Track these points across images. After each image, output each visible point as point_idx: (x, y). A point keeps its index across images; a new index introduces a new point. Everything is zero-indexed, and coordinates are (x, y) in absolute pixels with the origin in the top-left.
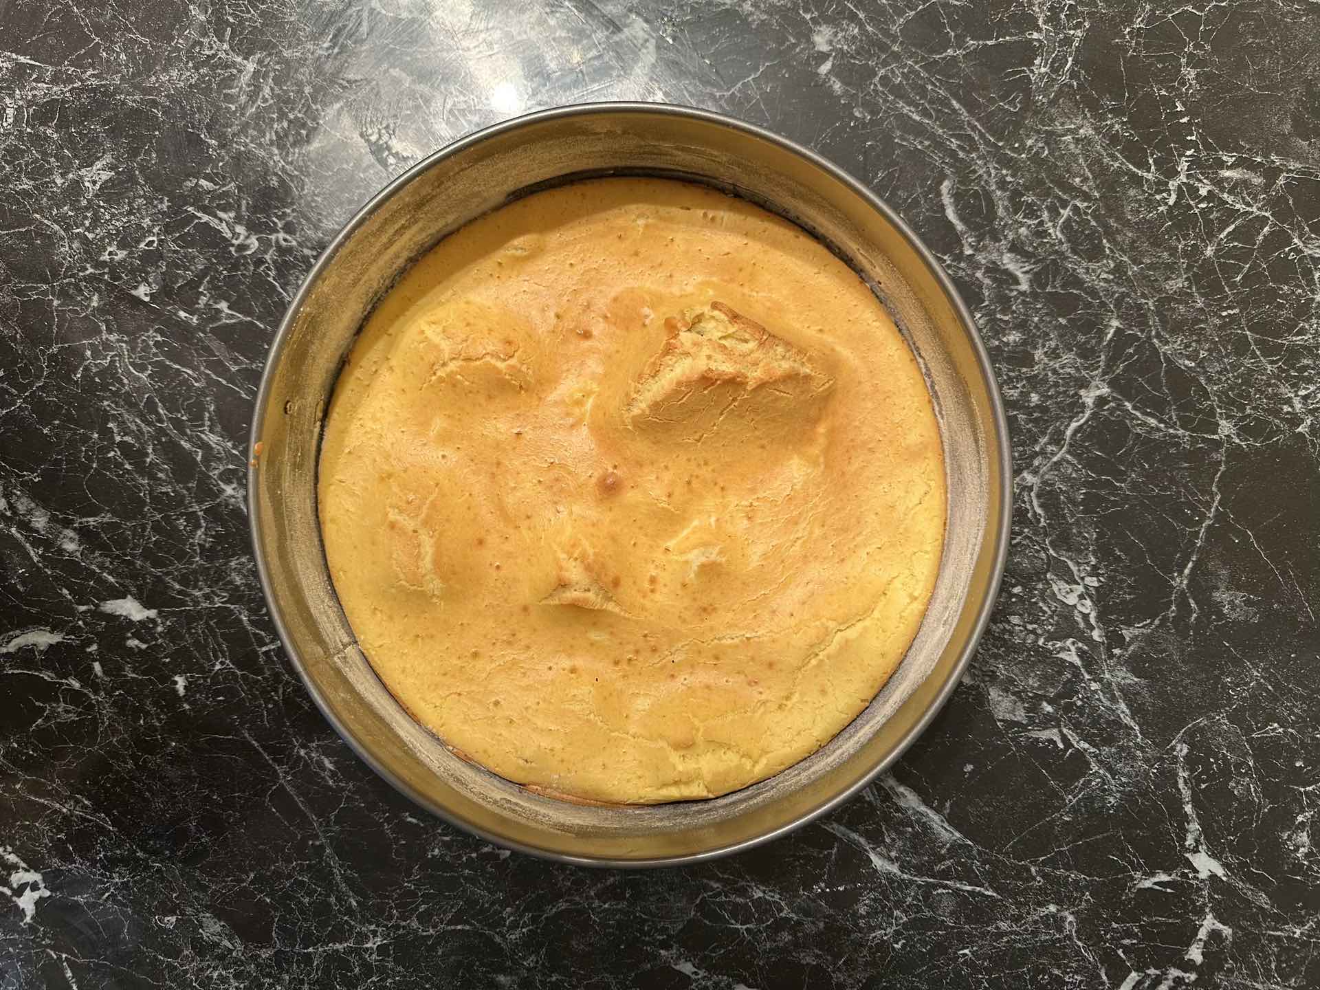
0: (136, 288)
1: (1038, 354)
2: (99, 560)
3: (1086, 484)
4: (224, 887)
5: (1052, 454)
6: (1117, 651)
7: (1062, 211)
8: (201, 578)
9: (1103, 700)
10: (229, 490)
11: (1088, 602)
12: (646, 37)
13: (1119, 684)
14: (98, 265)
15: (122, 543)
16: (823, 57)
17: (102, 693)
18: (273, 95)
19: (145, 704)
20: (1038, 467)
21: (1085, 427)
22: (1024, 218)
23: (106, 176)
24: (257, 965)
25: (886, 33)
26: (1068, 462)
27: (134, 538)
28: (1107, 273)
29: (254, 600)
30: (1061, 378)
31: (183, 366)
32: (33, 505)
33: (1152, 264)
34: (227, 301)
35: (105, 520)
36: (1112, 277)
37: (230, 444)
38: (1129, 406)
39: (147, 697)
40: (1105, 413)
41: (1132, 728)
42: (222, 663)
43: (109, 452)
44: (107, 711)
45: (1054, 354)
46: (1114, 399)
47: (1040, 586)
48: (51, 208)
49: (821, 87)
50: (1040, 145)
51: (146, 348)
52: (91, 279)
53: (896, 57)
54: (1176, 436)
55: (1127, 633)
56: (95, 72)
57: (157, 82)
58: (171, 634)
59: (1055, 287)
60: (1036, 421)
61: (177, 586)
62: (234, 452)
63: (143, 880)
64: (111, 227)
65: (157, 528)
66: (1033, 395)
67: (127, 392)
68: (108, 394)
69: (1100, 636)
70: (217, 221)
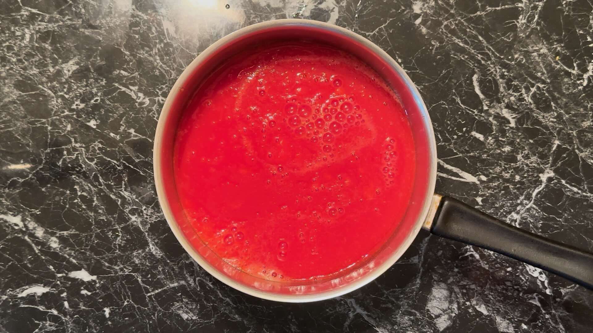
0: (89, 121)
1: (519, 157)
2: (69, 252)
3: (543, 219)
5: (526, 204)
7: (531, 89)
8: (119, 260)
9: (552, 323)
10: (133, 218)
11: (544, 276)
14: (71, 110)
15: (80, 244)
16: (417, 16)
17: (68, 317)
18: (157, 31)
19: (89, 322)
20: (519, 211)
21: (542, 192)
22: (513, 92)
23: (75, 68)
26: (534, 208)
27: (86, 241)
28: (553, 118)
29: (144, 271)
30: (531, 169)
31: (112, 159)
32: (36, 225)
33: (575, 114)
34: (134, 129)
35: (72, 233)
36: (555, 120)
37: (134, 197)
38: (563, 182)
39: (90, 318)
40: (552, 185)
42: (128, 302)
43: (74, 200)
44: (70, 325)
45: (527, 157)
46: (556, 178)
47: (520, 267)
48: (47, 83)
49: (416, 30)
50: (522, 57)
51: (94, 151)
52: (67, 117)
53: (452, 16)
55: (563, 291)
56: (70, 18)
57: (100, 23)
58: (104, 288)
59: (528, 125)
60: (518, 189)
61: (107, 264)
62: (137, 200)
64: (77, 92)
65: (98, 236)
66: (516, 176)
67: (84, 172)
68: (75, 172)
69: (550, 292)
70: (129, 91)
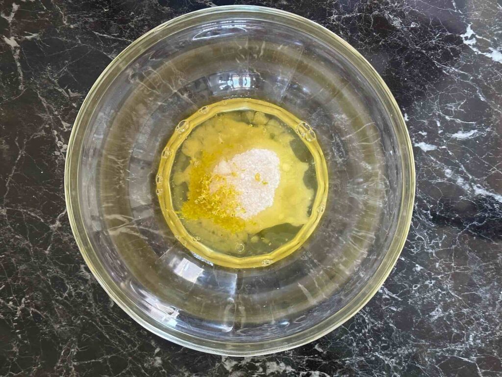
4: (391, 38)
6: (47, 126)
12: (225, 363)
13: (46, 114)
24: (379, 8)
25: (134, 364)
41: (41, 96)
54: (23, 209)
63: (423, 41)
